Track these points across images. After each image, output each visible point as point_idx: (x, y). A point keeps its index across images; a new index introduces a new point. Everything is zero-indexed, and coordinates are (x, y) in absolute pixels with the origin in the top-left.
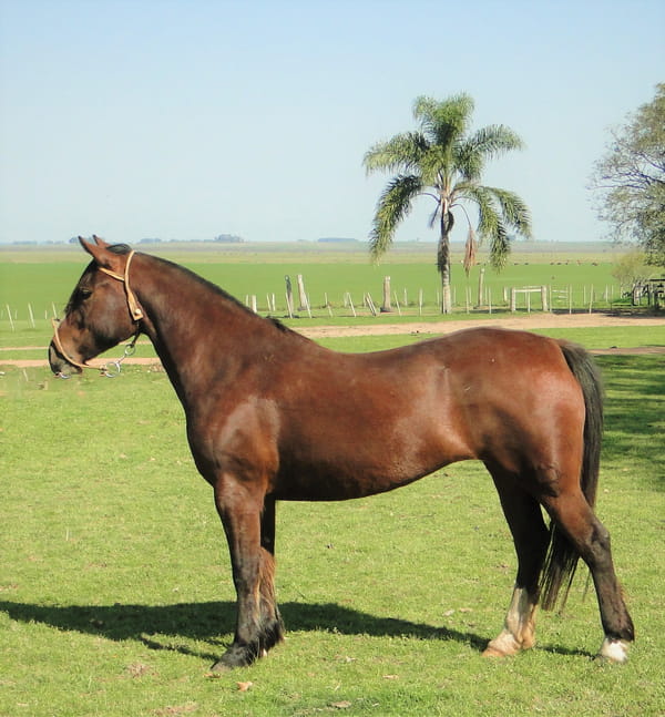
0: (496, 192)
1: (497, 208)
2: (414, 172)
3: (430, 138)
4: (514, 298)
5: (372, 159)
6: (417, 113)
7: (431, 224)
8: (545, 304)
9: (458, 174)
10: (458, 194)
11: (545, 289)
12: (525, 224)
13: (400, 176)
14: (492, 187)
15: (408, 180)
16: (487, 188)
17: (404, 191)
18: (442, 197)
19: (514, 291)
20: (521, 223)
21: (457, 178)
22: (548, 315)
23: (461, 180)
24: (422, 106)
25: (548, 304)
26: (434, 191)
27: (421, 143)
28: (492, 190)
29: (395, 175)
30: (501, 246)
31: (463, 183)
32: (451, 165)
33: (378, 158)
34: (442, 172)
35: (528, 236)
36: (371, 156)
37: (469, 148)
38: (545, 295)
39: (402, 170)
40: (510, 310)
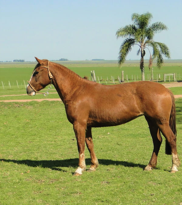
0: (159, 43)
1: (159, 48)
2: (132, 37)
3: (137, 27)
4: (165, 77)
5: (119, 33)
6: (133, 19)
7: (138, 54)
8: (175, 79)
9: (146, 38)
10: (146, 44)
11: (175, 74)
12: (168, 54)
13: (128, 39)
14: (157, 42)
15: (130, 40)
16: (156, 42)
17: (129, 43)
18: (141, 45)
19: (165, 75)
20: (167, 54)
21: (146, 39)
22: (176, 82)
23: (147, 40)
24: (135, 16)
25: (176, 79)
26: (139, 43)
27: (134, 28)
28: (157, 43)
29: (126, 39)
30: (160, 61)
31: (148, 41)
32: (144, 35)
33: (121, 33)
34: (141, 37)
35: (169, 57)
36: (118, 33)
37: (150, 29)
38: (175, 76)
39: (128, 37)
40: (164, 81)
